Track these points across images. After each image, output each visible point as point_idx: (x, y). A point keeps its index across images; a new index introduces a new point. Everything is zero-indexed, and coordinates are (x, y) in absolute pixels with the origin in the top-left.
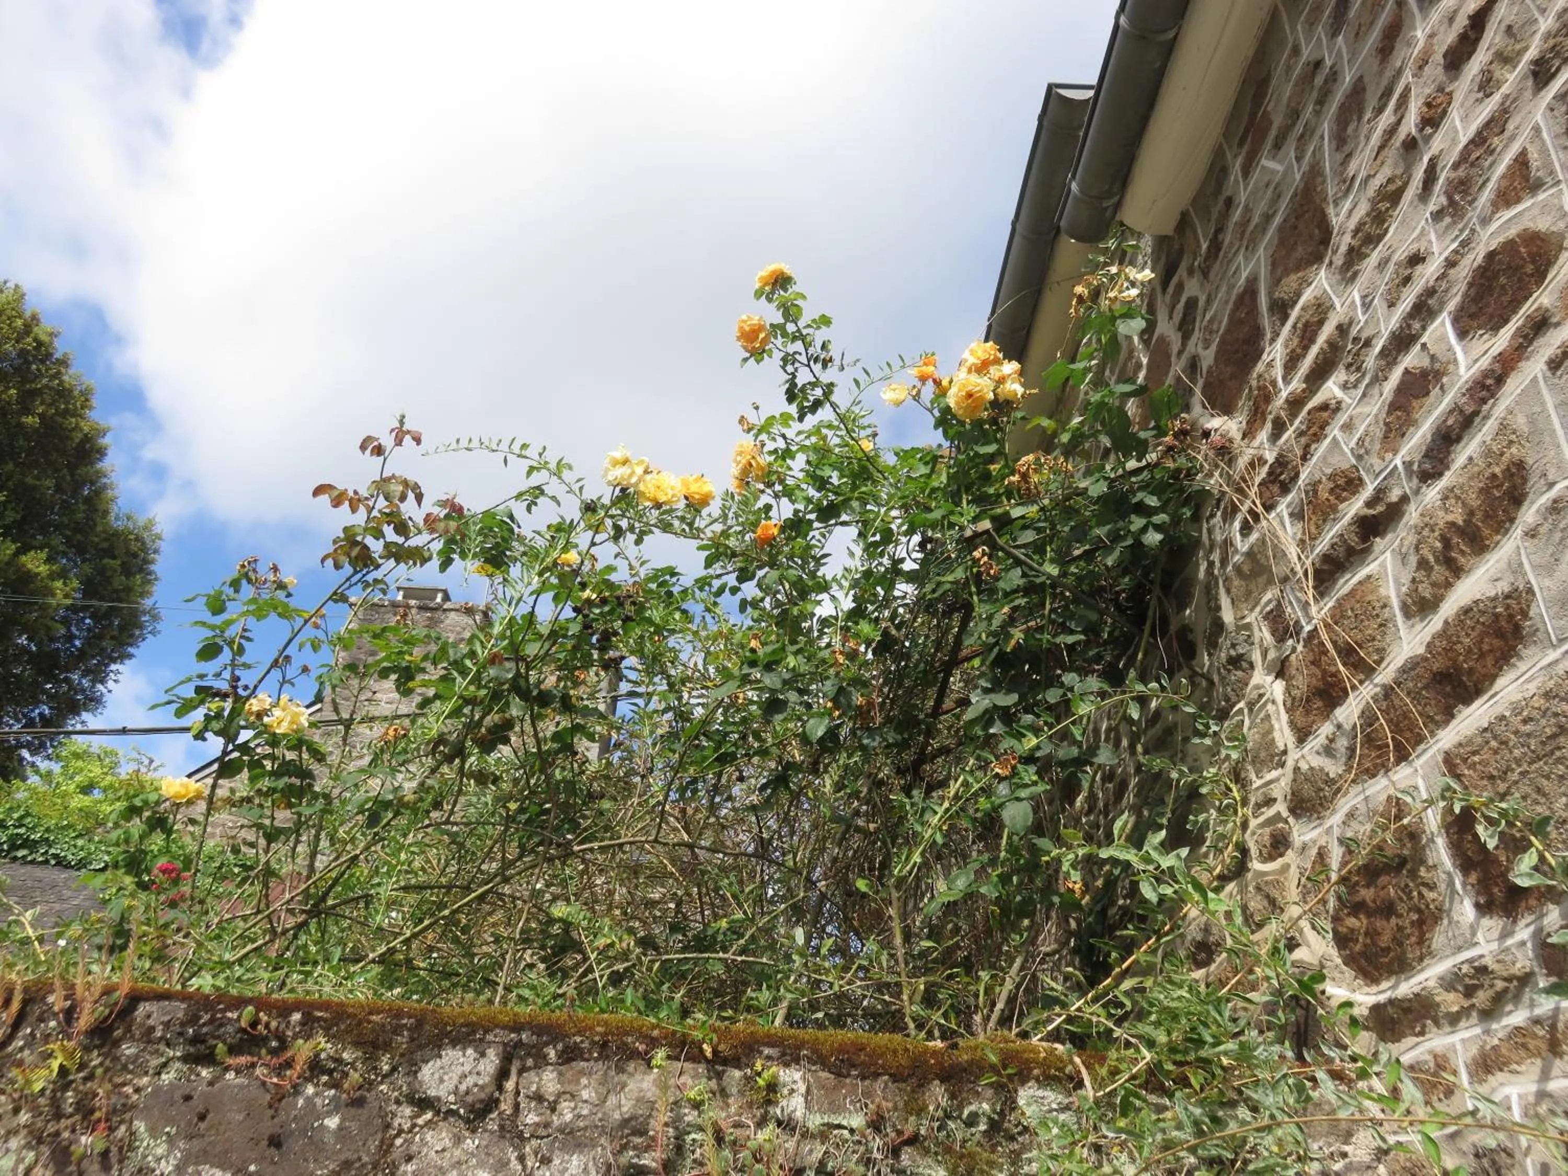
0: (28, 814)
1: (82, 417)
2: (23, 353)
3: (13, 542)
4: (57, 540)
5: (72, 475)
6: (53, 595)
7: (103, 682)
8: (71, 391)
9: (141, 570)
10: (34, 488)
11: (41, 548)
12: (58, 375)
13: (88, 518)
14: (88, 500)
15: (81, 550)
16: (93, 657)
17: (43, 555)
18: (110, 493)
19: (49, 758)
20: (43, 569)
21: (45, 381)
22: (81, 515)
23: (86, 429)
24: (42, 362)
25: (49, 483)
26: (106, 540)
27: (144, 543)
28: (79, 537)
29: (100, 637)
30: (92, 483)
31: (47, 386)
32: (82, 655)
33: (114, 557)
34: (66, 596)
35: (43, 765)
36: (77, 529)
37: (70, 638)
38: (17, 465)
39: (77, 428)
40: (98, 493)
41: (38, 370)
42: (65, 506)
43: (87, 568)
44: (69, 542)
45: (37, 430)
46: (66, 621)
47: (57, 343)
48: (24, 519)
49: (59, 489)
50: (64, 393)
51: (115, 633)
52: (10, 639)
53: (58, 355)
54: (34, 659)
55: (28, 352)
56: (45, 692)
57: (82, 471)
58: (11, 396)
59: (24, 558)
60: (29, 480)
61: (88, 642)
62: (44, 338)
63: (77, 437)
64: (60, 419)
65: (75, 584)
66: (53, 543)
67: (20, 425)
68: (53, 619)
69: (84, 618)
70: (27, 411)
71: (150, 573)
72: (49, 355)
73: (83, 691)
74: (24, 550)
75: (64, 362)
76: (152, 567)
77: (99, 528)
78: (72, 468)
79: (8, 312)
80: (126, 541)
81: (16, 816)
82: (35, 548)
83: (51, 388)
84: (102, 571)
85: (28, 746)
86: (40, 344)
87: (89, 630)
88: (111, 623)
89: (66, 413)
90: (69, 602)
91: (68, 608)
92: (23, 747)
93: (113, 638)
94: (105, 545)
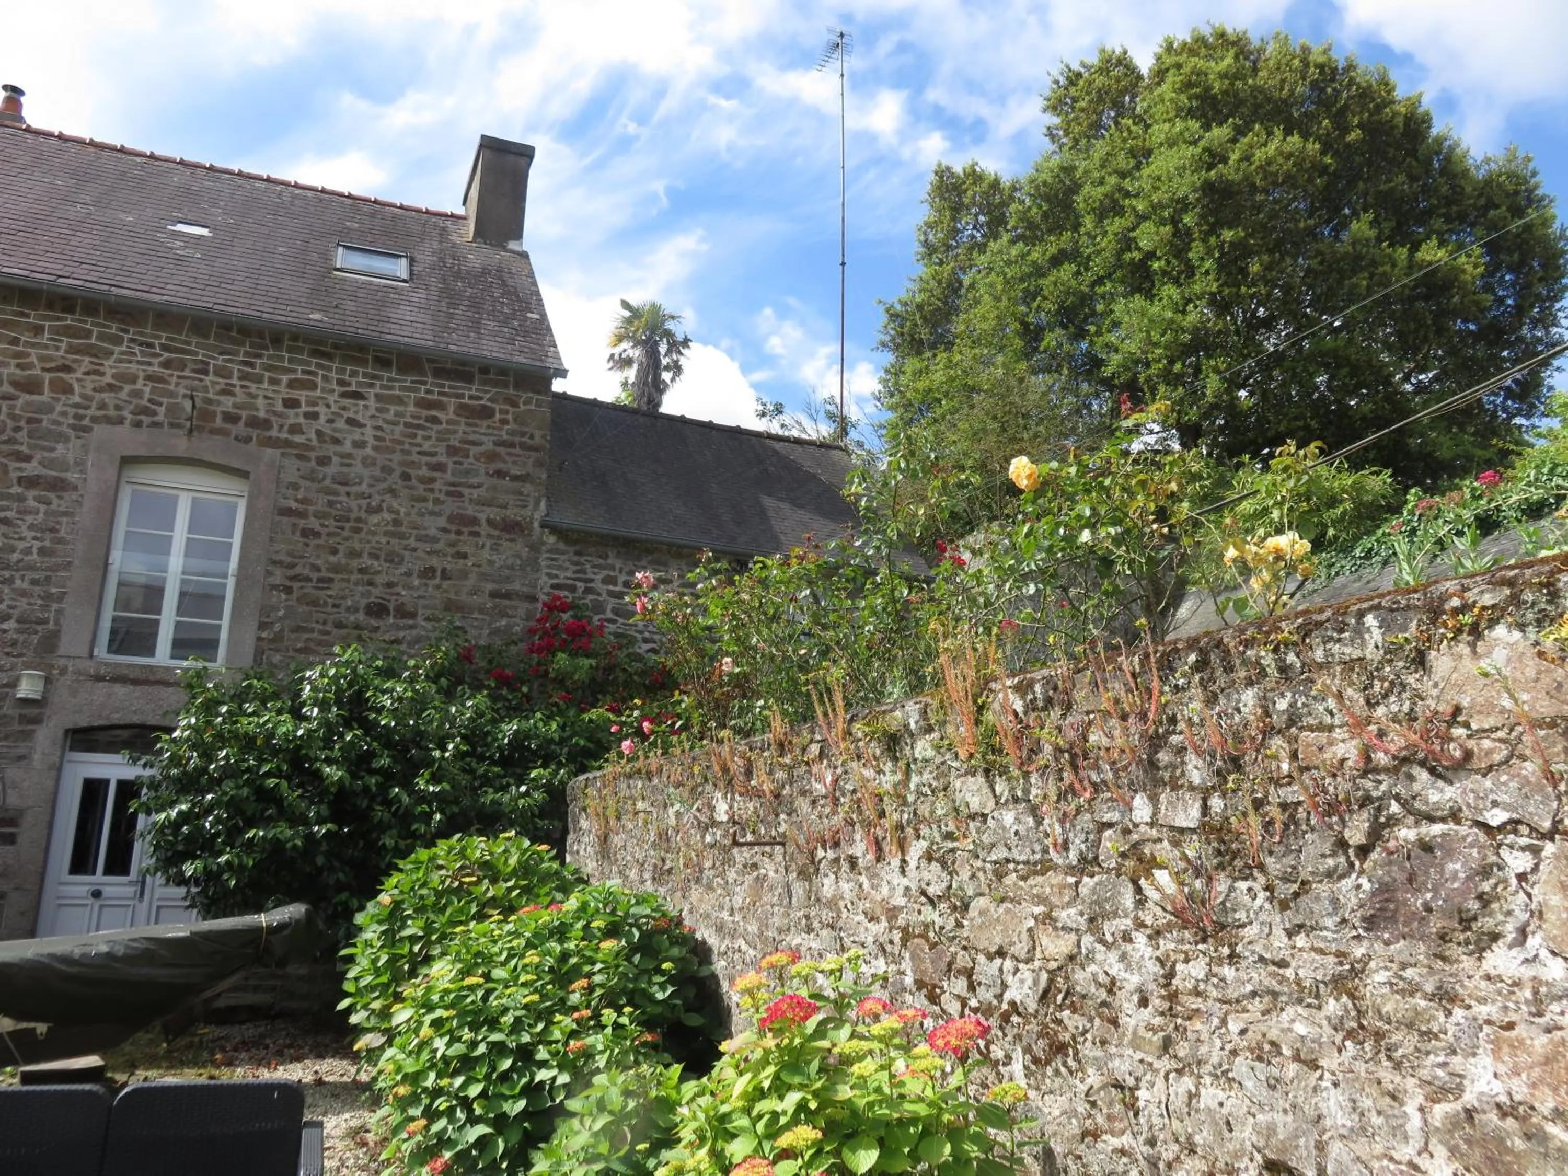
0: (1556, 466)
1: (1393, 102)
2: (1314, 85)
3: (1403, 246)
4: (1438, 223)
5: (1417, 159)
6: (1464, 271)
7: (1555, 324)
8: (1370, 86)
9: (1530, 201)
10: (1392, 190)
11: (1429, 237)
12: (1352, 81)
13: (1452, 187)
14: (1443, 171)
15: (1462, 218)
16: (1532, 306)
17: (1434, 242)
18: (1458, 151)
19: (1544, 415)
20: (1441, 253)
21: (1345, 95)
22: (1446, 188)
23: (1403, 110)
24: (1333, 80)
25: (1402, 178)
26: (1481, 195)
27: (1518, 177)
28: (1455, 208)
29: (1528, 286)
30: (1438, 153)
31: (1350, 98)
32: (1520, 311)
33: (1497, 207)
34: (1476, 266)
35: (1545, 424)
36: (1449, 202)
37: (1501, 301)
38: (1366, 181)
39: (1395, 114)
40: (1448, 159)
41: (1334, 89)
42: (1425, 189)
43: (1480, 231)
44: (1448, 219)
45: (1364, 140)
46: (1488, 288)
47: (1334, 55)
48: (1399, 224)
49: (1412, 178)
50: (1365, 94)
51: (1540, 274)
52: (1448, 330)
53: (1341, 64)
54: (1477, 337)
55: (1317, 81)
56: (1505, 360)
57: (1422, 150)
58: (1326, 128)
59: (1419, 255)
60: (1382, 187)
61: (1518, 295)
62: (1321, 59)
63: (1400, 121)
64: (1375, 118)
65: (1478, 251)
66: (1436, 227)
67: (1348, 146)
68: (1474, 293)
69: (1503, 276)
70: (1346, 130)
71: (1541, 200)
72: (1334, 70)
73: (1539, 340)
74: (1415, 247)
75: (1350, 67)
76: (1539, 192)
77: (1469, 189)
78: (1413, 153)
79: (1284, 61)
80: (1500, 185)
81: (1545, 470)
82: (1424, 240)
83: (1352, 98)
84: (1493, 226)
85: (1519, 413)
86: (1321, 67)
87: (1513, 285)
88: (1532, 267)
89: (1379, 108)
90: (1481, 269)
91: (1483, 276)
92: (1514, 416)
93: (1541, 280)
94: (1482, 201)
